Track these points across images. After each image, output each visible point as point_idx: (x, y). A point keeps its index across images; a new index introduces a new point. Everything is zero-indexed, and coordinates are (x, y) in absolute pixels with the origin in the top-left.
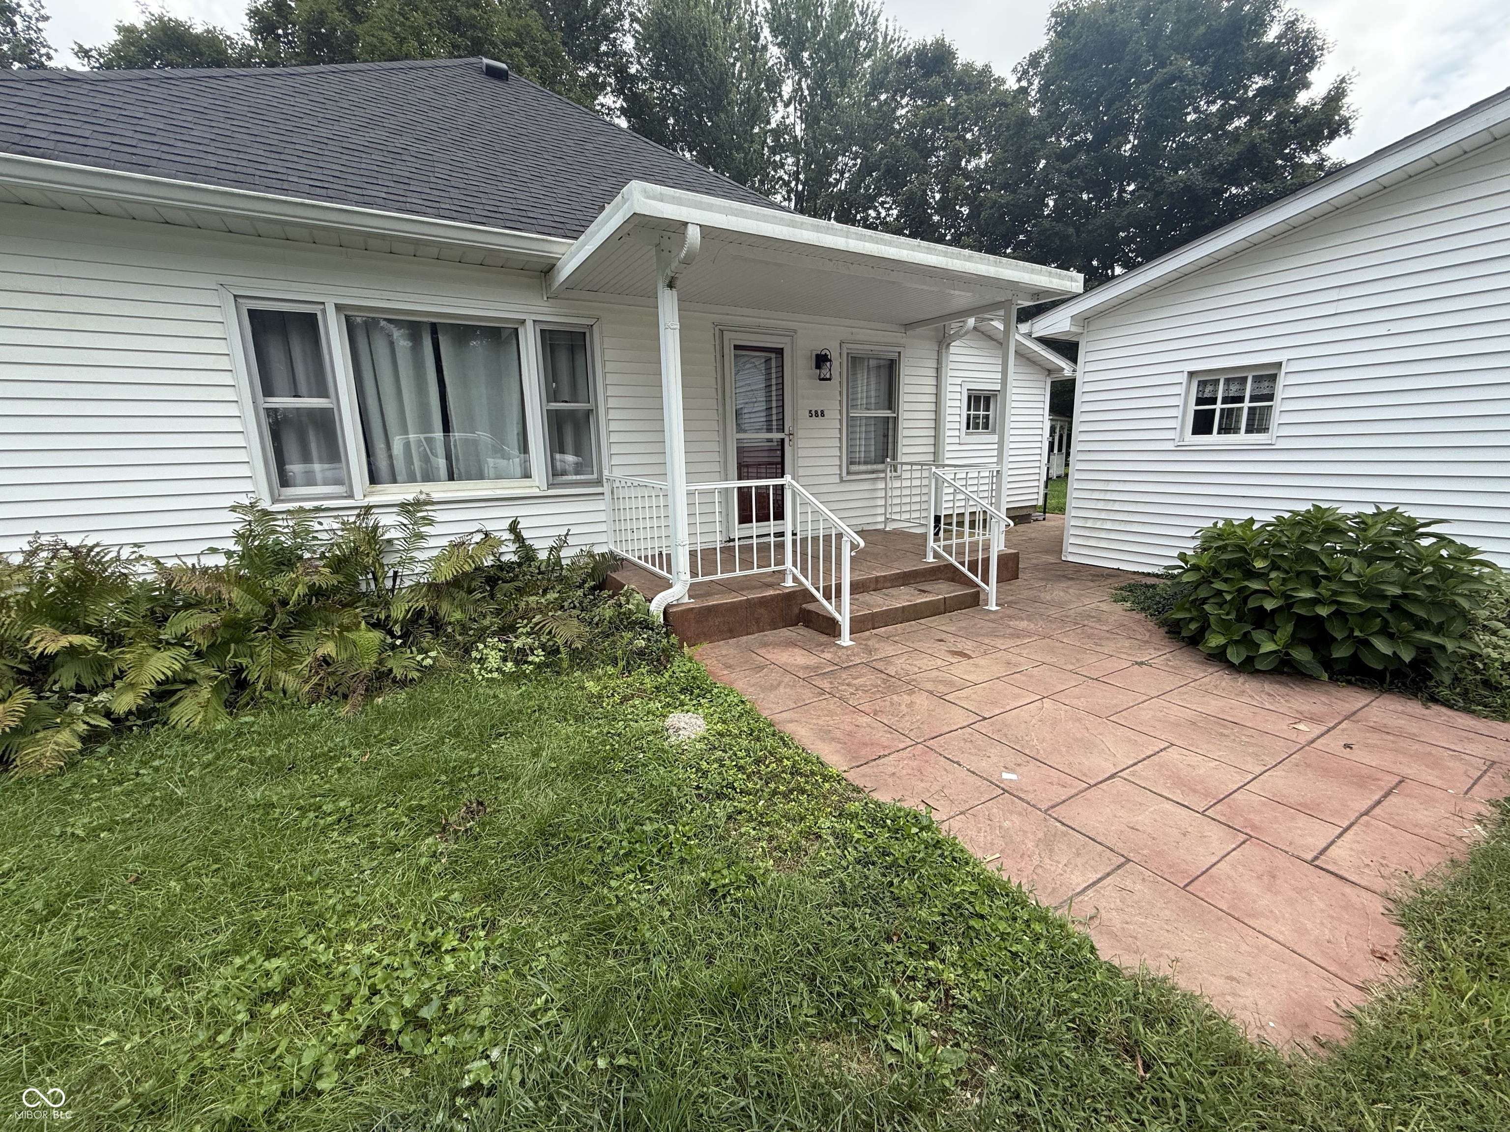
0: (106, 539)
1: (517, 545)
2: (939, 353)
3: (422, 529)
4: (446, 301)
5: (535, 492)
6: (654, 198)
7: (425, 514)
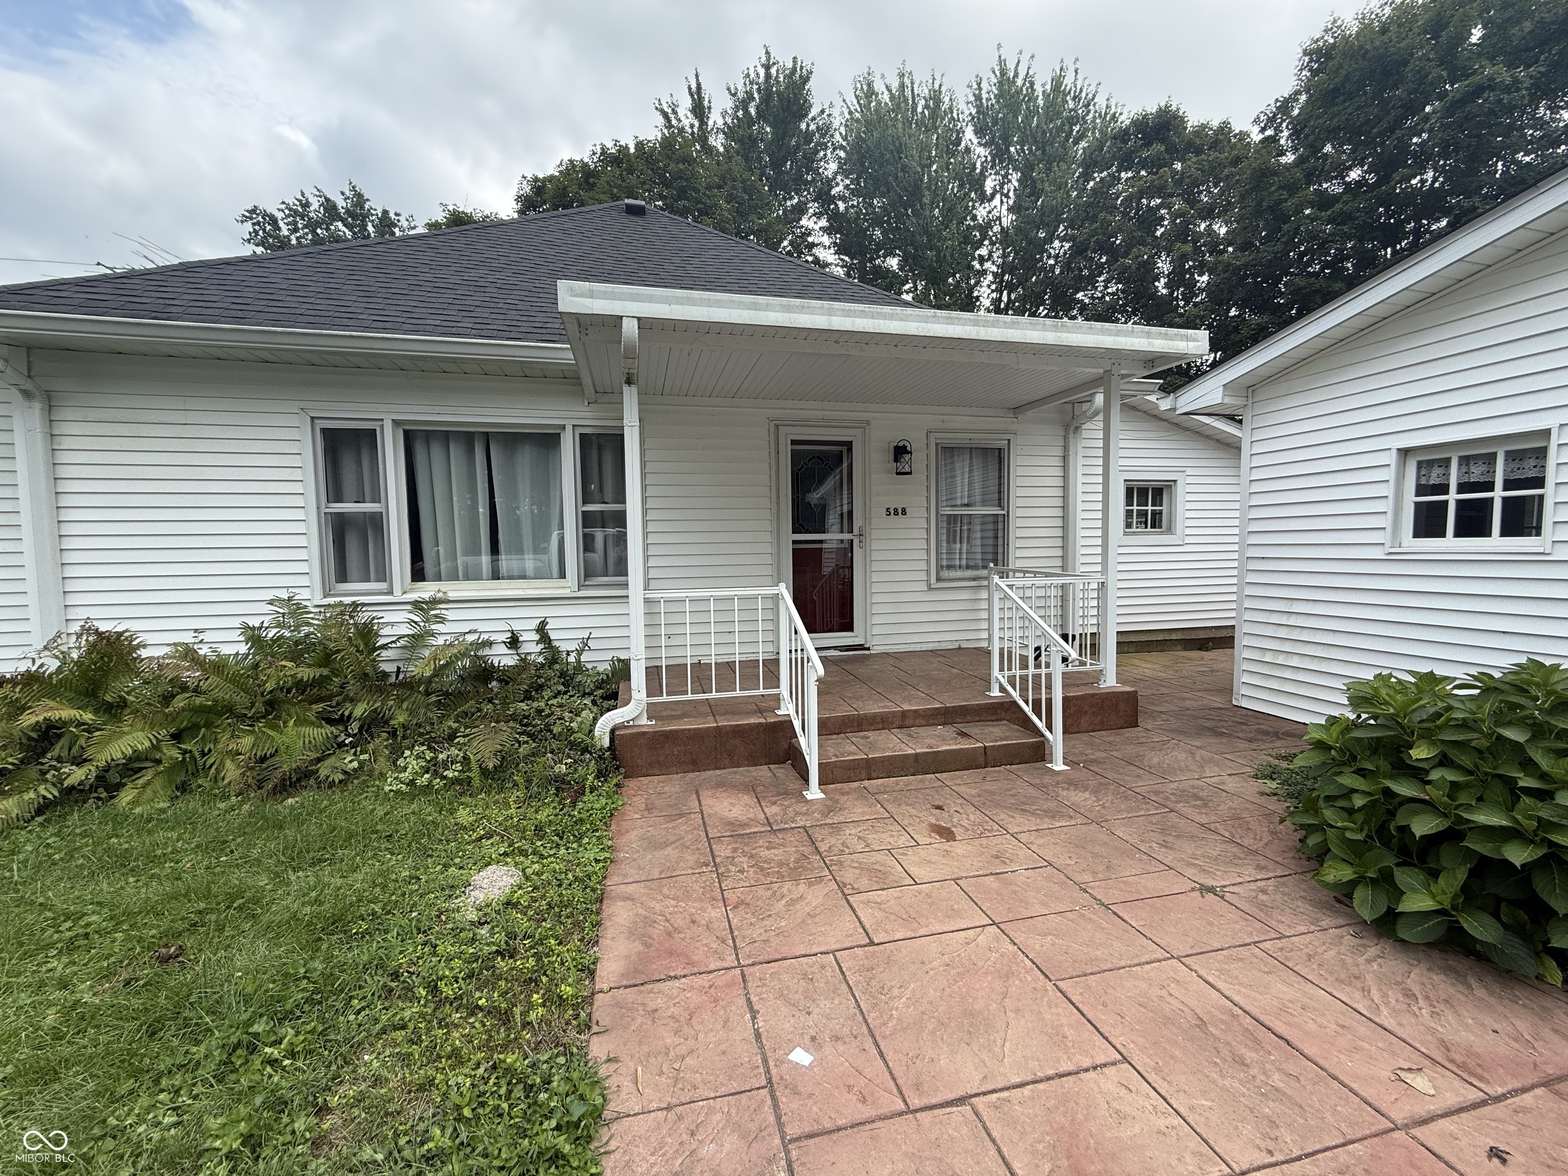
0: (134, 626)
1: (541, 646)
2: (1066, 438)
3: (433, 627)
4: (491, 411)
5: (566, 592)
6: (582, 295)
7: (437, 612)
